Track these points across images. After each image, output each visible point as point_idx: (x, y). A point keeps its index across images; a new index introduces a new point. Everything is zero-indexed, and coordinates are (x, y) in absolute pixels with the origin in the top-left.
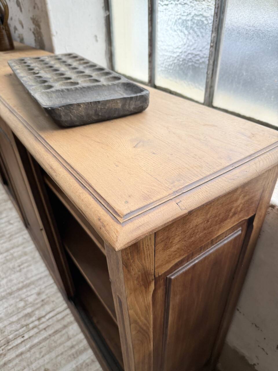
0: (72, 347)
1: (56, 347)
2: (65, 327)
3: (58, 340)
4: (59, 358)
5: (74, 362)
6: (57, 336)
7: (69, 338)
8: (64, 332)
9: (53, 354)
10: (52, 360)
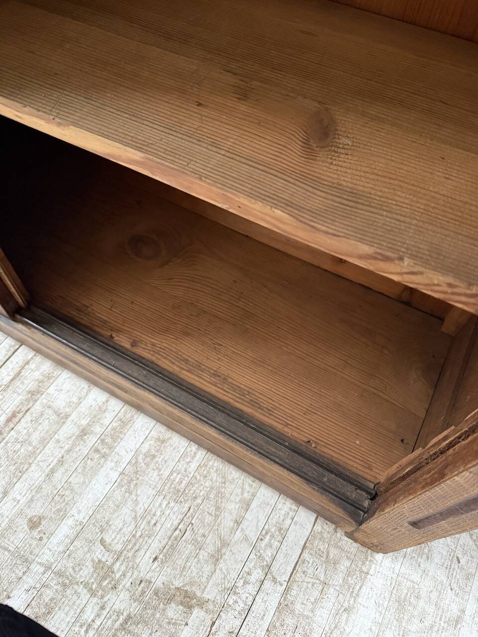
0: (84, 433)
1: (33, 454)
2: (34, 394)
3: (29, 434)
4: (58, 475)
5: (110, 464)
6: (23, 425)
7: (63, 418)
8: (37, 407)
9: (35, 474)
10: (40, 488)
